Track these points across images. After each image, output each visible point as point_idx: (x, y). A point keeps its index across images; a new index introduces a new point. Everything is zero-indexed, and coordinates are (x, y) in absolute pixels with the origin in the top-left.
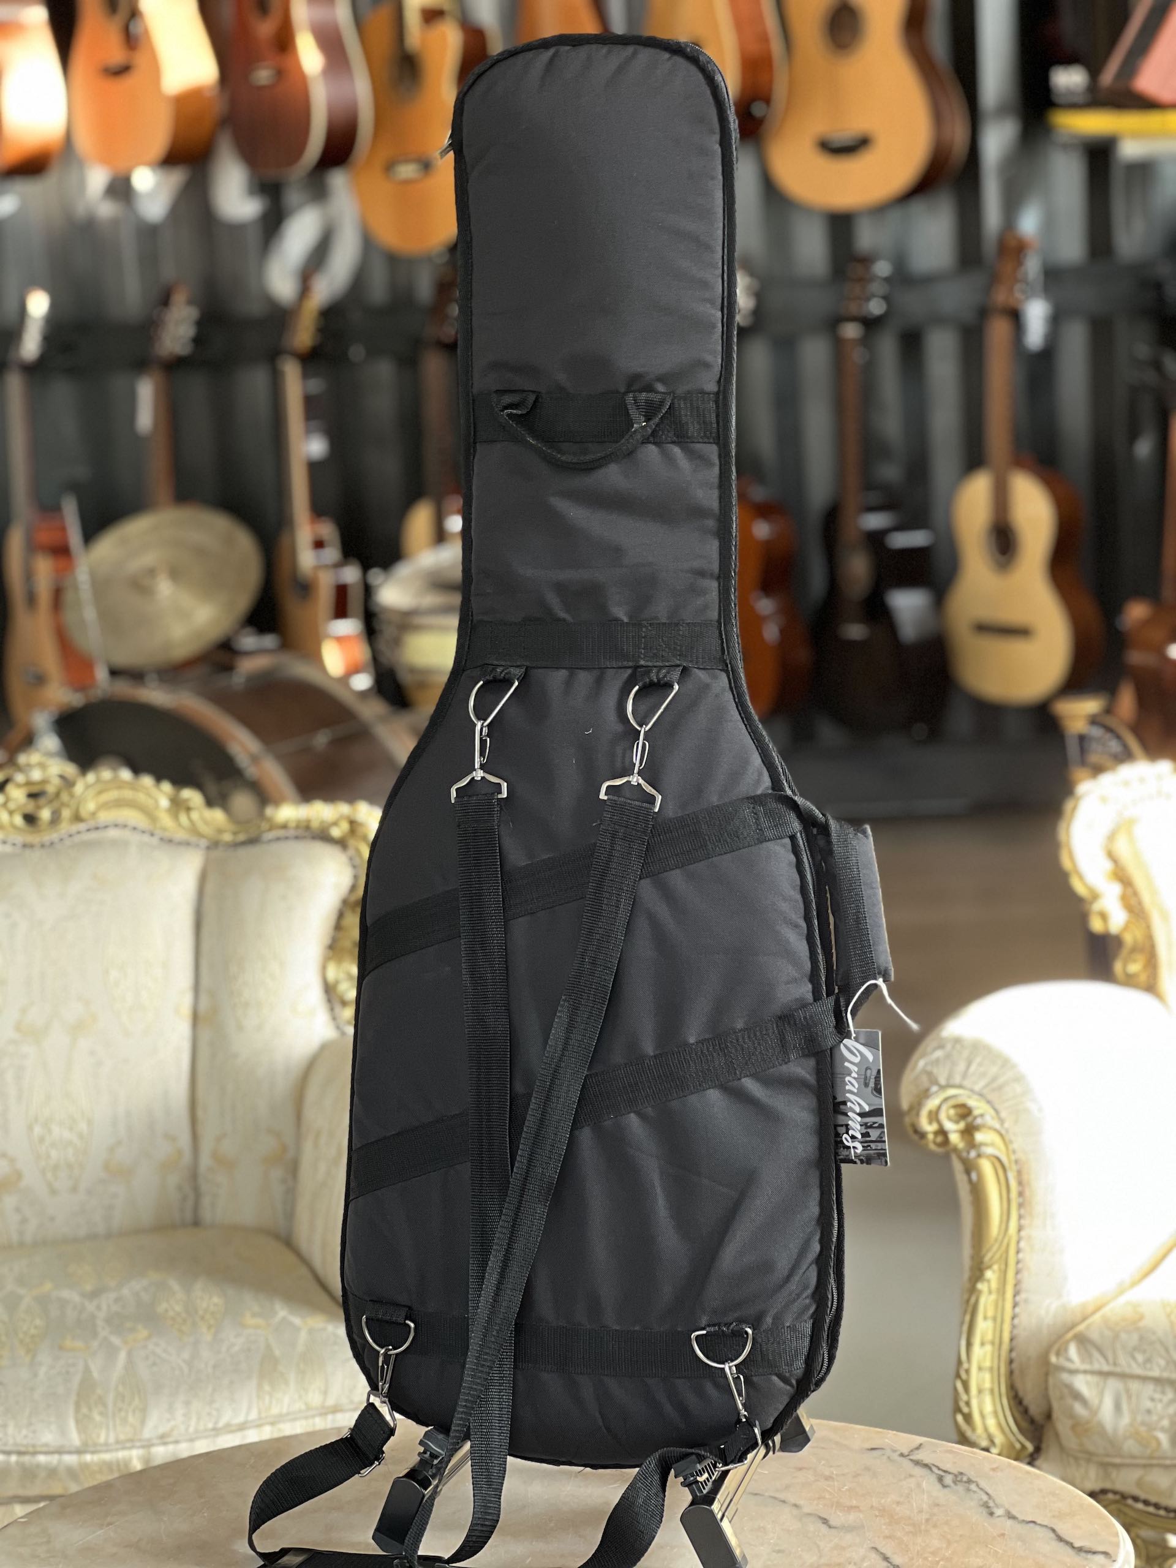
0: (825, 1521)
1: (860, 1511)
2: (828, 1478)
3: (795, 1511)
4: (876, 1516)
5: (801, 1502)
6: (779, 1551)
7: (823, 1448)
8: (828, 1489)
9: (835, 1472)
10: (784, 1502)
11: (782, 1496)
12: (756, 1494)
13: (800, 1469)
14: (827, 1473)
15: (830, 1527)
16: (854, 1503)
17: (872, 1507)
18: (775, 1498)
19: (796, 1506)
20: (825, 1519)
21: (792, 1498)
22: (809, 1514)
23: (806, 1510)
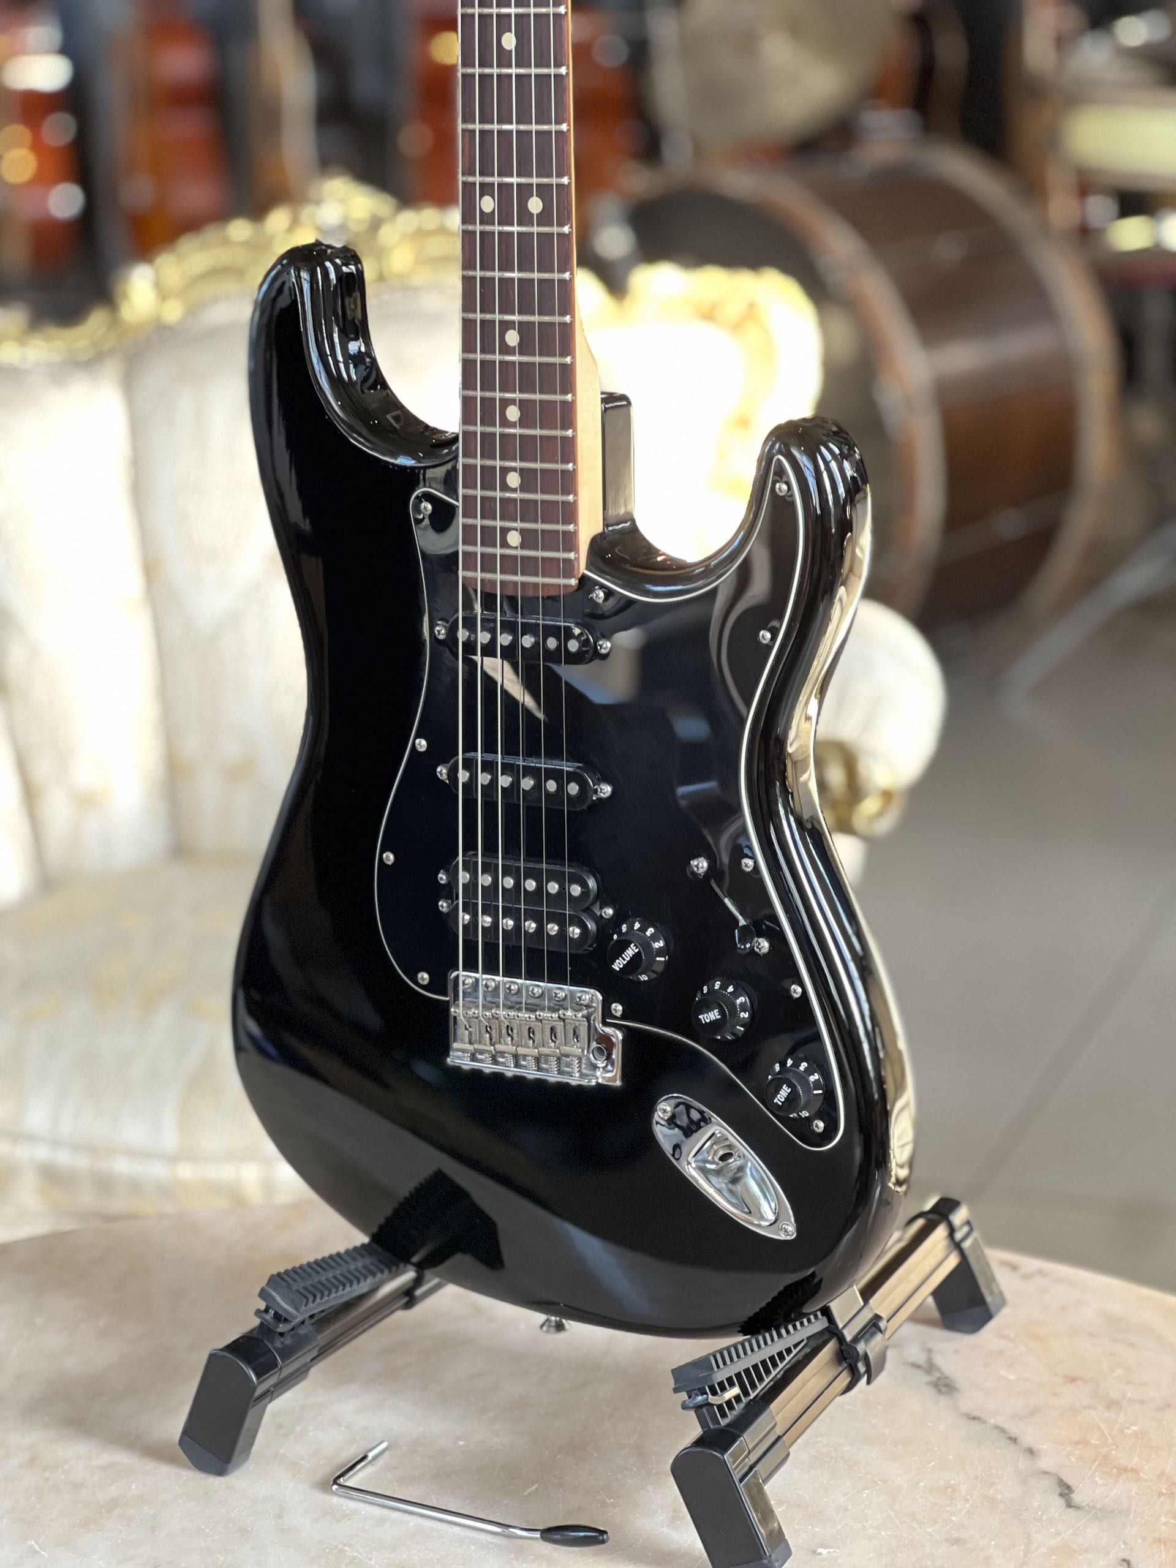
0: (1065, 1491)
1: (1138, 1480)
2: (1113, 1405)
3: (1024, 1463)
4: (1160, 1494)
5: (1043, 1446)
6: (956, 1541)
7: (1132, 1345)
8: (1102, 1426)
9: (1129, 1395)
10: (1014, 1440)
11: (1013, 1429)
12: (974, 1418)
13: (1073, 1380)
14: (1115, 1395)
15: (1070, 1505)
16: (1135, 1461)
17: (1162, 1474)
18: (1002, 1430)
19: (1031, 1452)
20: (1069, 1487)
21: (1029, 1435)
22: (1046, 1473)
23: (1043, 1464)
